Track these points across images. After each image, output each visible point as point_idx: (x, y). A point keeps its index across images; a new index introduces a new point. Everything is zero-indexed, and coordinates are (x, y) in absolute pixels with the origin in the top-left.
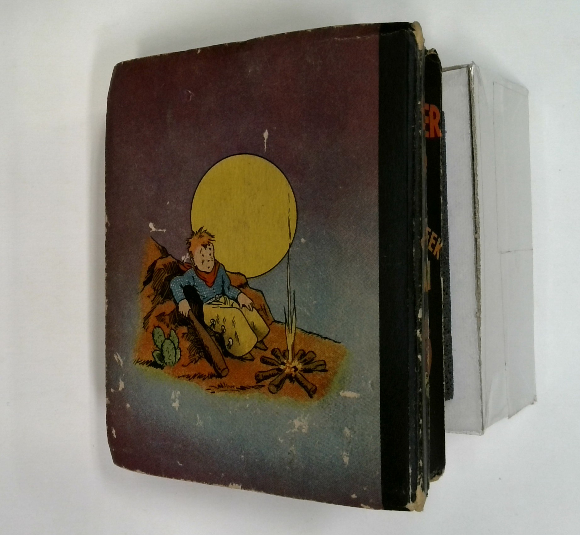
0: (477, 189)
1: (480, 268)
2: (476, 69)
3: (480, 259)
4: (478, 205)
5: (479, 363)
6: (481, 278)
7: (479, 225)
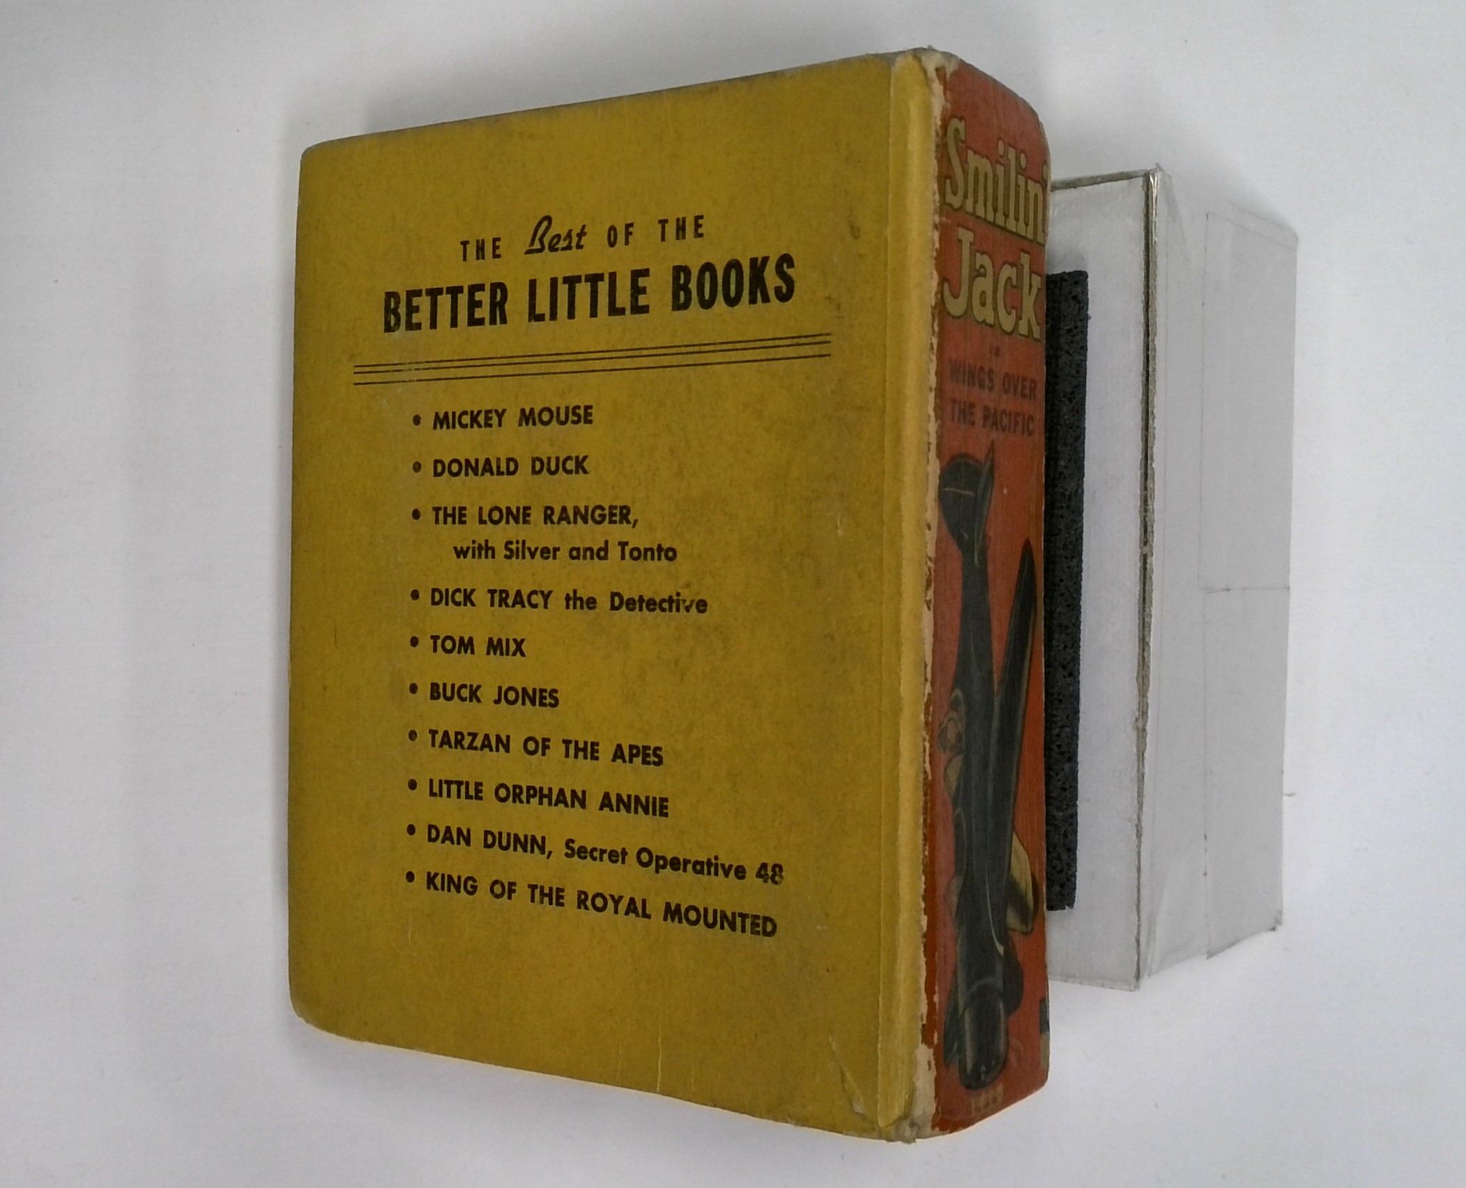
0: (1152, 448)
1: (1151, 622)
2: (1164, 183)
3: (1151, 602)
4: (1154, 482)
5: (1138, 831)
6: (1151, 645)
7: (1153, 527)
